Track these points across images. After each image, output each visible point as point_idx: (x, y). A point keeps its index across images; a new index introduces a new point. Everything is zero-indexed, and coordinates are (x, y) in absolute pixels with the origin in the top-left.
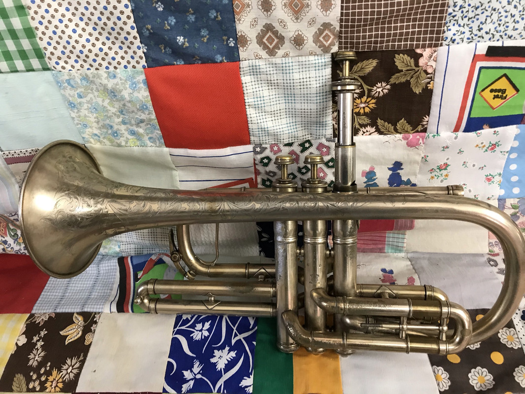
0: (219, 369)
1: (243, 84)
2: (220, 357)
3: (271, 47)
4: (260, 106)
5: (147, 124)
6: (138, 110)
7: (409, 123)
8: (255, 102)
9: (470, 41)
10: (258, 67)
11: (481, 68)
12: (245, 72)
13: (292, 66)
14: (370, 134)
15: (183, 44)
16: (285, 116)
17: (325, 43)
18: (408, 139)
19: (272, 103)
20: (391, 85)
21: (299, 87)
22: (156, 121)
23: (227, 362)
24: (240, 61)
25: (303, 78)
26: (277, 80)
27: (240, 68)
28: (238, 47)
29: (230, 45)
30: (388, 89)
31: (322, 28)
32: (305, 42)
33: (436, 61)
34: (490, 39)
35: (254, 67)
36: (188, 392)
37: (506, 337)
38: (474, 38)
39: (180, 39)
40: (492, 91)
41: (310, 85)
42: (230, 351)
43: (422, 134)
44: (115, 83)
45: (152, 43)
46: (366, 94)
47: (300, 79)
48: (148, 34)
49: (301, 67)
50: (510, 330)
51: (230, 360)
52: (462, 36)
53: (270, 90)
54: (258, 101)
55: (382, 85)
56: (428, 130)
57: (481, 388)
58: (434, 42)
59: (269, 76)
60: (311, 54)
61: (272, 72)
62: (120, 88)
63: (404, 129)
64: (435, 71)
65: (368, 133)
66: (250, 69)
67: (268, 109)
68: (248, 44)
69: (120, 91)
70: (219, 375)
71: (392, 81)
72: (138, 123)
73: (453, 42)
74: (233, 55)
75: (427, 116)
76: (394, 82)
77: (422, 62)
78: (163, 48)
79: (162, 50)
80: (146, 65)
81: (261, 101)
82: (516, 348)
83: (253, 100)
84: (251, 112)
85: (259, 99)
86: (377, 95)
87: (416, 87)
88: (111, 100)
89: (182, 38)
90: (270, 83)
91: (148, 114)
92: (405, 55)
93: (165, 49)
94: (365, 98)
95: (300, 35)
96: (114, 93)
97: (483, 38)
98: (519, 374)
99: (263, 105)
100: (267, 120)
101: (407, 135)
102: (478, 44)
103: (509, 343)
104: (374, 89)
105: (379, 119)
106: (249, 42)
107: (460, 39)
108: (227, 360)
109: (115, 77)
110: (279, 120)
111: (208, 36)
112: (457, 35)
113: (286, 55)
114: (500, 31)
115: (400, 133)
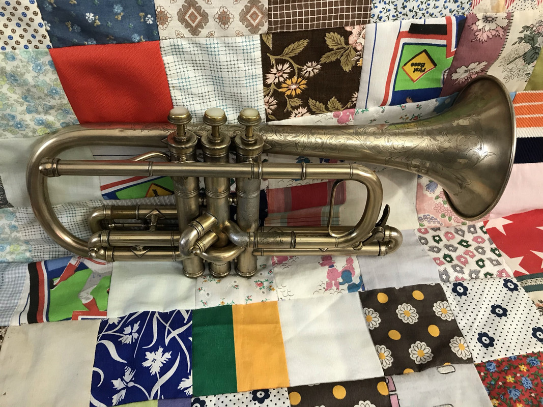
0: (154, 373)
1: (165, 64)
2: (154, 360)
3: (194, 25)
4: (185, 87)
5: (58, 110)
6: (46, 95)
7: (339, 100)
8: (179, 83)
9: (395, 18)
10: (180, 47)
11: (404, 44)
12: (166, 52)
13: (218, 47)
14: (302, 115)
15: (94, 22)
16: (214, 99)
17: (252, 22)
18: (338, 117)
19: (199, 85)
20: (321, 65)
21: (227, 70)
22: (69, 105)
23: (162, 365)
24: (160, 40)
25: (230, 61)
26: (203, 60)
27: (161, 48)
28: (157, 25)
29: (148, 22)
30: (318, 69)
31: (249, 5)
32: (231, 20)
33: (364, 38)
34: (413, 17)
35: (177, 47)
36: (120, 403)
37: (440, 311)
38: (399, 15)
39: (90, 16)
40: (412, 65)
41: (238, 68)
42: (164, 352)
43: (352, 110)
44: (15, 65)
45: (56, 19)
46: (296, 74)
47: (227, 61)
48: (51, 9)
49: (227, 48)
50: (443, 303)
51: (165, 362)
52: (388, 14)
53: (196, 71)
54: (183, 82)
55: (312, 65)
56: (357, 106)
57: (421, 362)
58: (362, 19)
59: (193, 56)
60: (238, 35)
61: (196, 52)
62: (22, 72)
63: (334, 107)
64: (363, 48)
65: (300, 115)
66: (172, 49)
67: (194, 91)
68: (169, 22)
69: (22, 75)
70: (154, 379)
71: (323, 60)
72: (47, 110)
73: (380, 20)
74: (152, 33)
75: (356, 93)
76: (324, 61)
77: (352, 39)
78: (70, 26)
79: (69, 28)
80: (51, 45)
81: (186, 82)
82: (450, 320)
83: (177, 81)
84: (176, 94)
85: (184, 80)
86: (307, 75)
87: (346, 65)
88: (11, 84)
89: (92, 15)
90: (195, 63)
91: (59, 100)
92: (336, 33)
93: (72, 27)
94: (296, 77)
95: (225, 12)
96: (14, 77)
97: (407, 16)
98: (454, 345)
99: (189, 87)
100: (195, 102)
101: (337, 113)
102: (402, 21)
103: (443, 315)
104: (304, 68)
105: (310, 99)
106: (169, 19)
107: (386, 16)
108: (162, 362)
109: (14, 58)
110: (208, 103)
111: (122, 14)
112: (383, 12)
113: (211, 35)
114: (423, 9)
115: (331, 111)
